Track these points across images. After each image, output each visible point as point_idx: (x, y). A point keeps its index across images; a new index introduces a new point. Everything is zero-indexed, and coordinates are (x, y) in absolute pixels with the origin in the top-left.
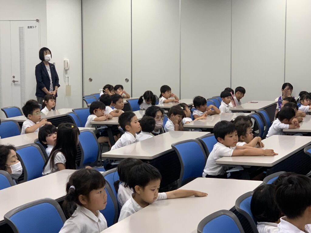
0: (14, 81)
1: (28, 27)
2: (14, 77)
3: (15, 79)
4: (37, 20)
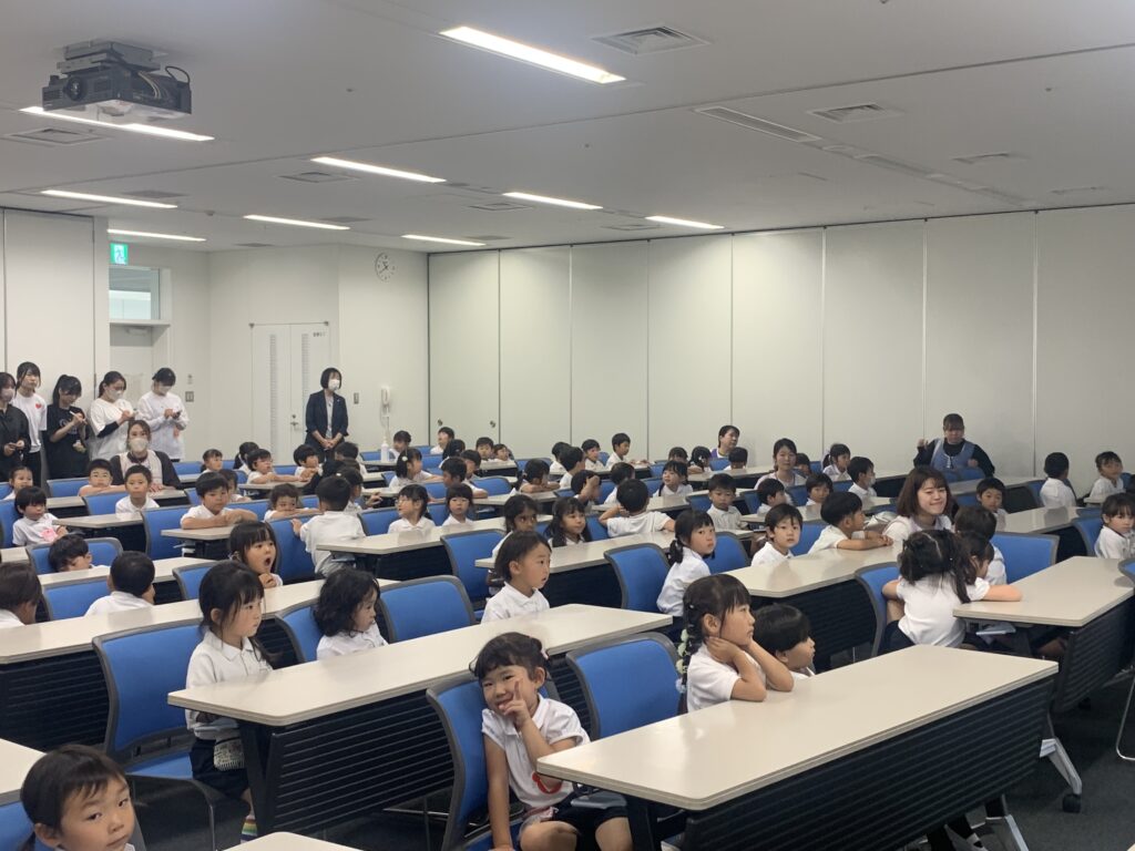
0: (294, 424)
1: (315, 335)
2: (294, 417)
3: (296, 420)
4: (327, 323)
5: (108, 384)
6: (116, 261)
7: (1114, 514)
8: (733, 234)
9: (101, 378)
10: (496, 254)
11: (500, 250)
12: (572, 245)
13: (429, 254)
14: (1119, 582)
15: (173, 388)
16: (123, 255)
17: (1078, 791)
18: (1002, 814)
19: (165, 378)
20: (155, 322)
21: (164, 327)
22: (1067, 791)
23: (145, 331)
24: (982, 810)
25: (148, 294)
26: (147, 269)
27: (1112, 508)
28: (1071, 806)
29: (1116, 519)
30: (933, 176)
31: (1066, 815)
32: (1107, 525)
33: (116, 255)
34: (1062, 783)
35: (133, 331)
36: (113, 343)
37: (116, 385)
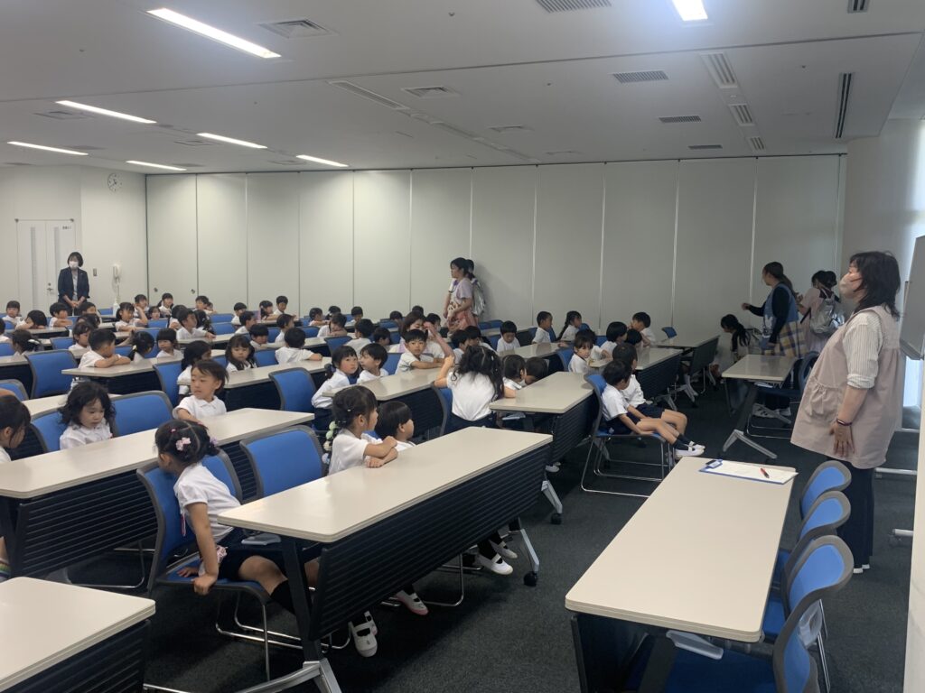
0: (50, 289)
1: (64, 228)
2: (50, 284)
3: (51, 287)
4: (72, 220)
7: (580, 347)
8: (354, 170)
10: (194, 177)
11: (197, 174)
12: (247, 173)
13: (146, 175)
14: (584, 387)
17: (560, 511)
18: (519, 529)
22: (554, 512)
24: (507, 528)
27: (579, 343)
28: (556, 521)
29: (581, 350)
30: (476, 139)
31: (554, 526)
32: (576, 353)
34: (551, 507)
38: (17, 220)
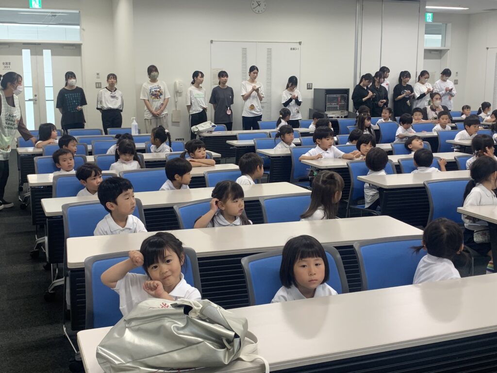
5: (422, 76)
6: (428, 21)
9: (419, 74)
15: (450, 77)
16: (431, 18)
19: (446, 73)
20: (443, 48)
21: (447, 50)
23: (438, 52)
25: (441, 36)
26: (441, 24)
33: (428, 18)
35: (433, 52)
36: (425, 58)
37: (425, 76)
38: (488, 48)
